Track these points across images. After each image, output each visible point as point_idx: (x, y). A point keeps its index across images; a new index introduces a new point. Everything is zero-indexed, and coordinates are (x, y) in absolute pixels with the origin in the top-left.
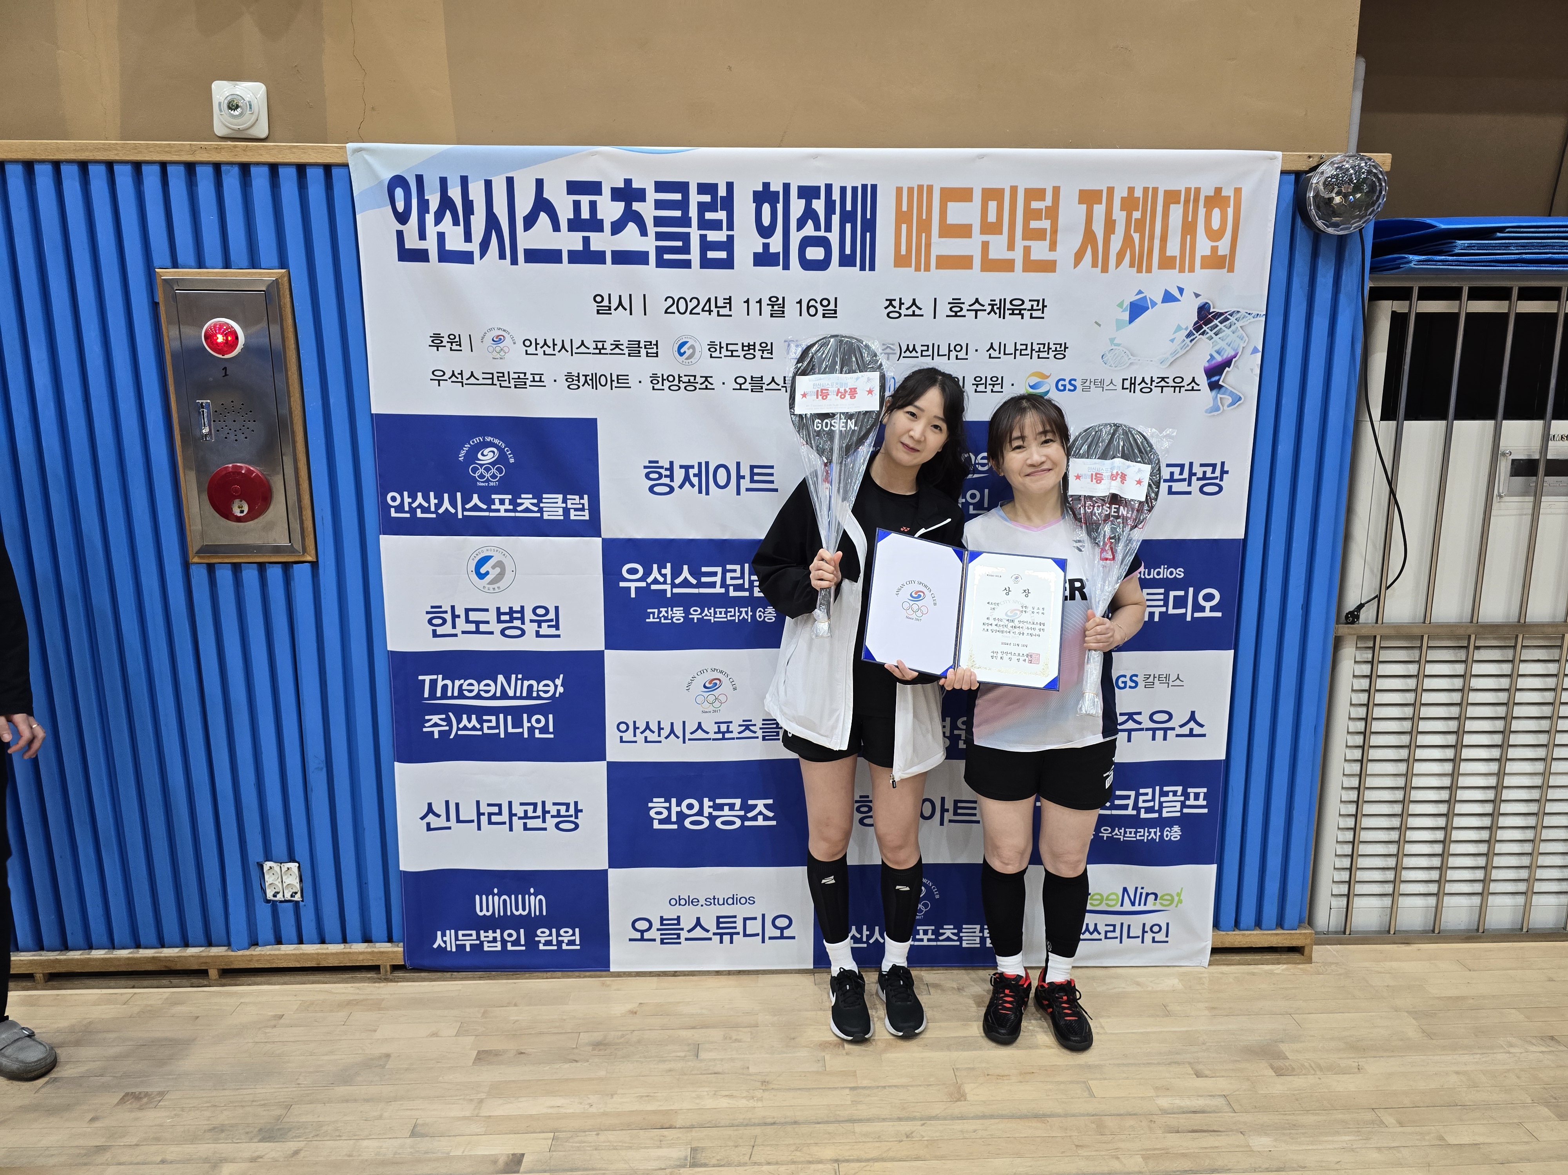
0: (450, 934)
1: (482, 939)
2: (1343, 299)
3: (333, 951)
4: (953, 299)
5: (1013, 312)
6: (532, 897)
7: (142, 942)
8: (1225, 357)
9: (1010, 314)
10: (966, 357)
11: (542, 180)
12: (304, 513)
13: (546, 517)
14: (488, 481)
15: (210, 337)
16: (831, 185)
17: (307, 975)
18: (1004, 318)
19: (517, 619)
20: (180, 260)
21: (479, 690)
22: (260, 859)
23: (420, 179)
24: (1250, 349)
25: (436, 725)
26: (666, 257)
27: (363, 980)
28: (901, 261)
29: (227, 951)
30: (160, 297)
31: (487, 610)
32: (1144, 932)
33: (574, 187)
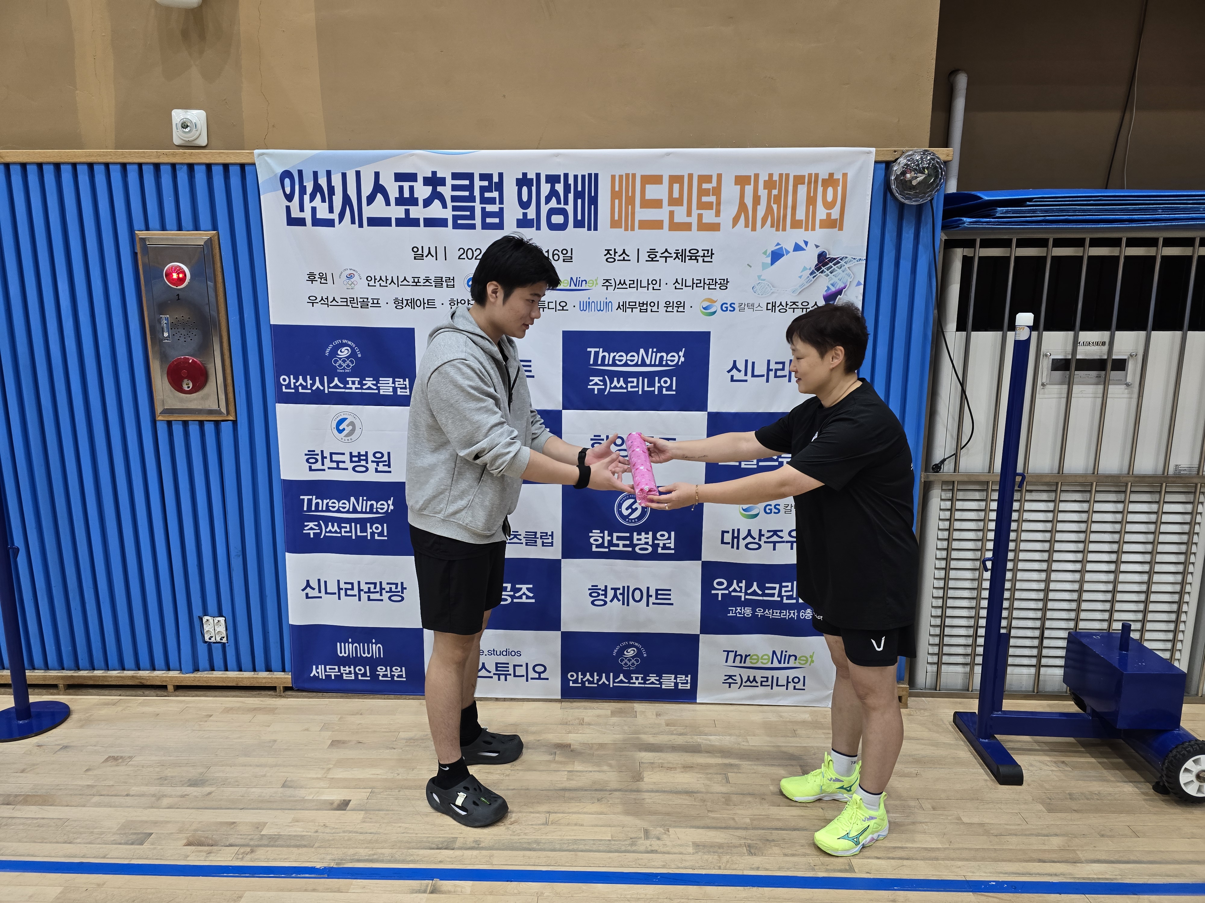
0: (321, 668)
1: (342, 671)
2: (921, 247)
3: (247, 676)
4: (650, 249)
5: (691, 258)
6: (374, 645)
7: (126, 667)
8: (837, 288)
9: (689, 259)
10: (659, 288)
11: (379, 173)
12: (228, 388)
13: (381, 393)
14: (344, 369)
15: (169, 275)
16: (568, 174)
17: (230, 691)
18: (685, 262)
19: (363, 460)
20: (151, 226)
21: (339, 507)
22: (201, 614)
23: (300, 172)
24: (855, 283)
25: (311, 529)
26: (459, 222)
27: (265, 696)
28: (615, 224)
29: (179, 674)
30: (138, 250)
31: (343, 454)
32: (788, 682)
33: (399, 177)
